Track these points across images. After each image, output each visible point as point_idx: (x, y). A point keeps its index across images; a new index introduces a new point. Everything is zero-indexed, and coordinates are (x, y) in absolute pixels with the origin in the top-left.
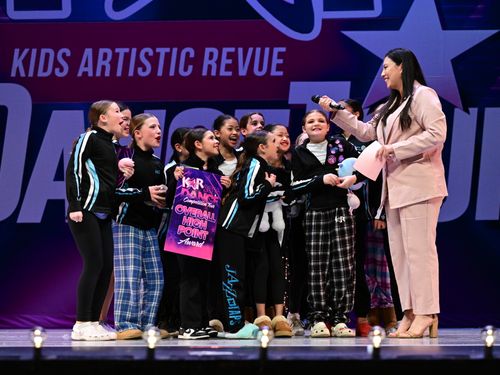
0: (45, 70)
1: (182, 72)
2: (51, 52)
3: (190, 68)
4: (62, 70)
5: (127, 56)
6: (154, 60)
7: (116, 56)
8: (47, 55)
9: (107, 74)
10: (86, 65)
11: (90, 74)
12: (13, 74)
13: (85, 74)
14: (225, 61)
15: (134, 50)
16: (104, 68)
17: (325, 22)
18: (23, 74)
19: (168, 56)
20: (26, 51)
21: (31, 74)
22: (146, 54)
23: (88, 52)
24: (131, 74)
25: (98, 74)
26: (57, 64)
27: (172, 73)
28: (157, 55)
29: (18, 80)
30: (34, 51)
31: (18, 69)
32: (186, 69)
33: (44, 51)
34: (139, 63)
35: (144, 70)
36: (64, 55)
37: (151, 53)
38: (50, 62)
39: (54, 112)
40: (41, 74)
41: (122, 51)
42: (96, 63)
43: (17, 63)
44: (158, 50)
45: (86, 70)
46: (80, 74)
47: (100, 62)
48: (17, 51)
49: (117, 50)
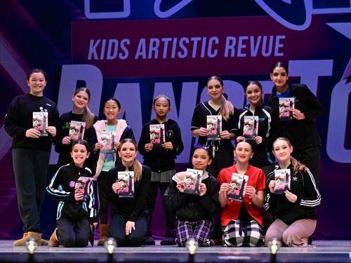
0: (112, 54)
1: (210, 55)
2: (116, 41)
3: (216, 51)
4: (124, 55)
5: (170, 44)
6: (189, 46)
7: (162, 44)
8: (114, 44)
9: (156, 57)
10: (141, 51)
11: (144, 57)
12: (90, 58)
13: (141, 57)
14: (241, 46)
15: (175, 39)
16: (153, 52)
17: (314, 16)
18: (96, 58)
19: (200, 43)
20: (99, 41)
21: (102, 58)
22: (184, 42)
23: (143, 41)
24: (173, 56)
25: (150, 57)
26: (120, 50)
27: (202, 55)
28: (192, 43)
29: (93, 62)
30: (104, 41)
31: (93, 54)
32: (212, 53)
33: (111, 41)
34: (178, 49)
35: (183, 53)
36: (125, 43)
37: (187, 41)
38: (116, 49)
39: (119, 85)
40: (109, 57)
41: (166, 40)
42: (148, 49)
43: (92, 50)
44: (193, 39)
45: (141, 54)
46: (137, 57)
47: (151, 49)
48: (92, 41)
49: (163, 40)
